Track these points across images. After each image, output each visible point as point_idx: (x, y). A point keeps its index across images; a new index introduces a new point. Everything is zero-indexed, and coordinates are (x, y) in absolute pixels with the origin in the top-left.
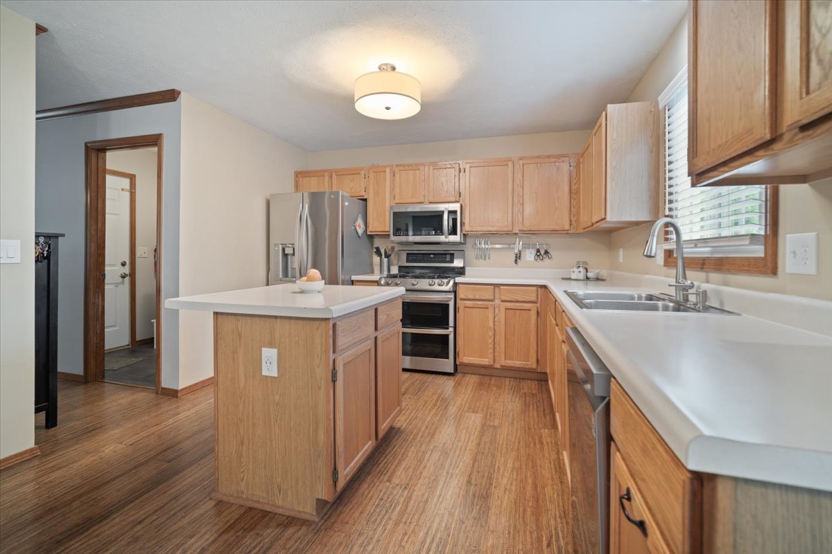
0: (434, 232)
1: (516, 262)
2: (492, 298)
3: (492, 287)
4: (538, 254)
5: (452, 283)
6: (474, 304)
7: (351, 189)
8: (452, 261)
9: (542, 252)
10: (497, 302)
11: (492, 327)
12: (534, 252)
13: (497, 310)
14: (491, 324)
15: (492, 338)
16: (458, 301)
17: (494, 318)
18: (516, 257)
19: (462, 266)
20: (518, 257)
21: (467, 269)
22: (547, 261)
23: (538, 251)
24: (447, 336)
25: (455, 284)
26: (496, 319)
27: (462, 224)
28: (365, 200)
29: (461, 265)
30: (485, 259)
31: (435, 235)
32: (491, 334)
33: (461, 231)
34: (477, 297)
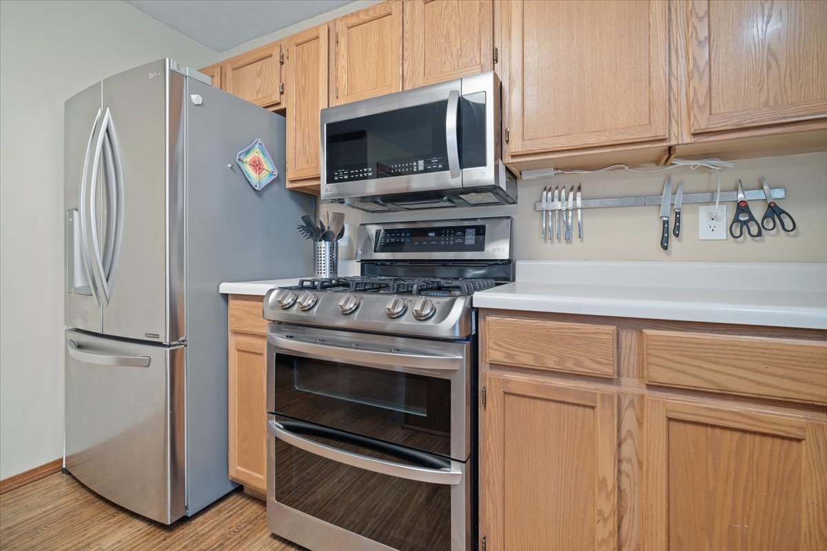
0: (421, 163)
1: (665, 245)
2: (609, 371)
3: (611, 329)
4: (743, 218)
5: (459, 307)
6: (538, 388)
7: (258, 92)
8: (480, 247)
9: (758, 213)
10: (631, 386)
11: (611, 482)
12: (725, 214)
13: (629, 417)
14: (606, 469)
15: (611, 525)
16: (483, 369)
17: (619, 445)
18: (665, 230)
19: (507, 257)
20: (670, 232)
21: (520, 266)
22: (775, 239)
23: (742, 208)
24: (441, 492)
25: (473, 313)
26: (628, 450)
27: (502, 137)
28: (283, 112)
29: (504, 255)
30: (568, 240)
31: (426, 171)
32: (607, 505)
33: (499, 154)
34: (551, 363)
